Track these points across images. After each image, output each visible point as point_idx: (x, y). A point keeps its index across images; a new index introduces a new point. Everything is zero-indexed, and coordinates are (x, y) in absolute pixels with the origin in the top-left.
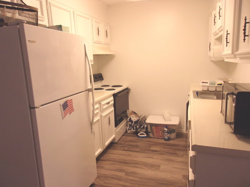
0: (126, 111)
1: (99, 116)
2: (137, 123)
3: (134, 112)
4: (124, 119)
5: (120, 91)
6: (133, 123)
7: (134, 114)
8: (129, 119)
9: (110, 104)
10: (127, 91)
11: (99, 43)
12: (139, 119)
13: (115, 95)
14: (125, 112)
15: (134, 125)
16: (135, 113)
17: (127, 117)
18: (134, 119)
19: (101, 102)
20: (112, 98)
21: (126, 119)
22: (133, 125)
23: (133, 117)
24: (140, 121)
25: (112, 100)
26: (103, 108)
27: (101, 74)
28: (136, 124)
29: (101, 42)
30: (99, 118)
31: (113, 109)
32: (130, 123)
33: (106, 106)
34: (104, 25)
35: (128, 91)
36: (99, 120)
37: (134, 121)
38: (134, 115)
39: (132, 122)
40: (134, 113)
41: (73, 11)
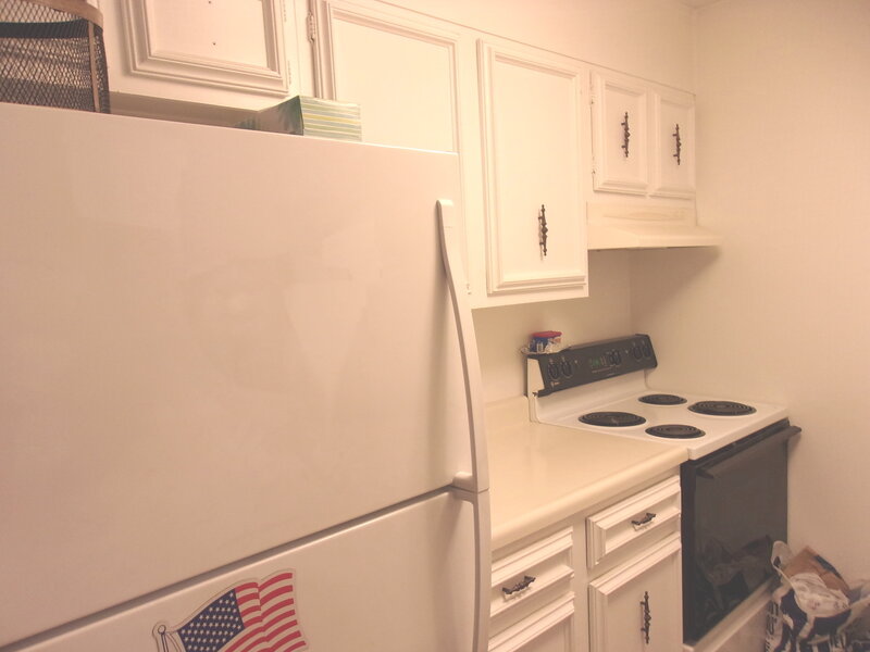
0: (769, 542)
1: (571, 595)
2: (833, 633)
3: (819, 559)
4: (757, 587)
5: (730, 446)
6: (808, 628)
7: (814, 569)
8: (781, 593)
9: (657, 521)
10: (779, 438)
11: (634, 192)
12: (847, 613)
13: (690, 471)
14: (762, 546)
15: (811, 635)
16: (823, 565)
17: (771, 578)
18: (815, 599)
19: (593, 519)
20: (674, 487)
21: (763, 588)
22: (804, 634)
23: (810, 583)
24: (850, 620)
25: (673, 498)
26: (602, 547)
27: (647, 338)
28: (822, 634)
29: (644, 187)
30: (569, 609)
31: (674, 544)
32: (790, 622)
33: (630, 534)
34: (663, 101)
35: (787, 441)
36: (567, 622)
37: (811, 616)
38: (814, 577)
39: (800, 617)
40: (814, 563)
41: (478, 43)
